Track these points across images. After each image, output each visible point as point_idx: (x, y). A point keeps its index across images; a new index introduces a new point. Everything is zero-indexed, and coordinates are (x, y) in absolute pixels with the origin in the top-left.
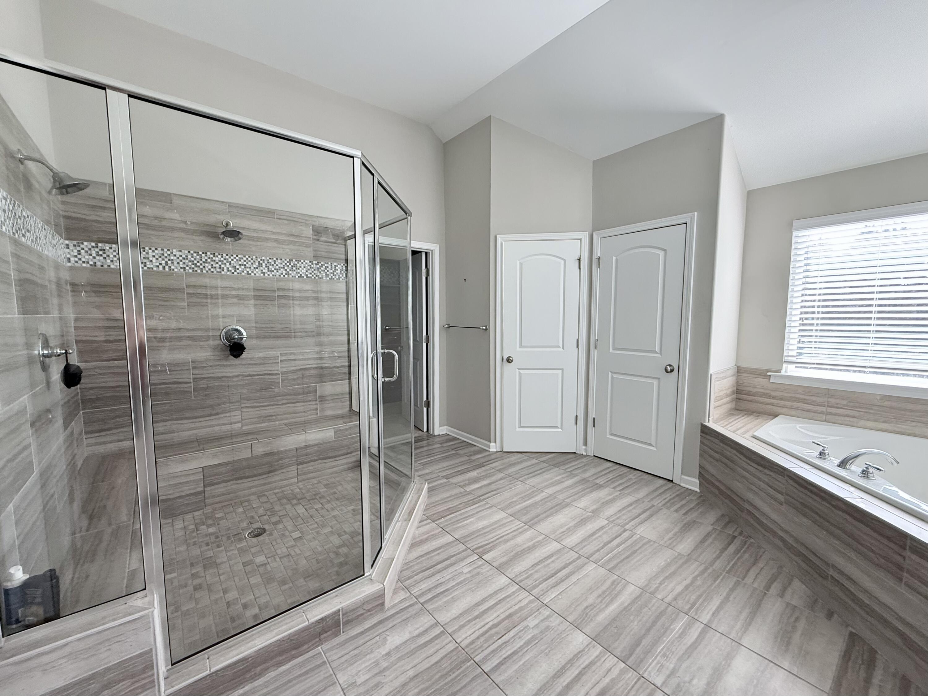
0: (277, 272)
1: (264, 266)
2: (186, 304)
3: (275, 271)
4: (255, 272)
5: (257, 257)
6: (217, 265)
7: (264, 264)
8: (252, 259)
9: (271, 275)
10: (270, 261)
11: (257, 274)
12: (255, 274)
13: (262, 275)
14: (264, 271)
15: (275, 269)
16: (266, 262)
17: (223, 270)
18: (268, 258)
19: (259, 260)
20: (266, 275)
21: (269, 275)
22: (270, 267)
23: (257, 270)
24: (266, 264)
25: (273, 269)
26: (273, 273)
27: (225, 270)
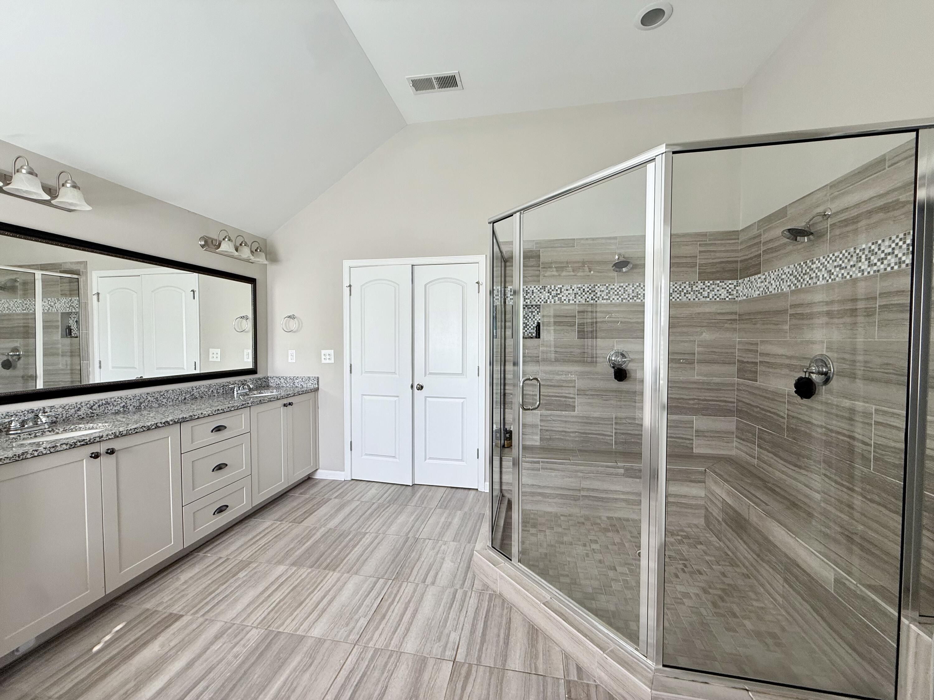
0: (882, 263)
1: (863, 260)
2: (788, 327)
3: (879, 264)
4: (851, 273)
5: (855, 249)
6: (814, 275)
7: (863, 257)
8: (849, 254)
9: (872, 273)
10: (873, 247)
11: (854, 276)
12: (851, 276)
13: (859, 275)
14: (863, 268)
15: (879, 260)
16: (866, 252)
17: (819, 280)
18: (870, 244)
19: (858, 251)
20: (866, 274)
21: (869, 273)
22: (872, 258)
23: (854, 269)
24: (866, 256)
25: (875, 261)
26: (875, 268)
27: (821, 279)
